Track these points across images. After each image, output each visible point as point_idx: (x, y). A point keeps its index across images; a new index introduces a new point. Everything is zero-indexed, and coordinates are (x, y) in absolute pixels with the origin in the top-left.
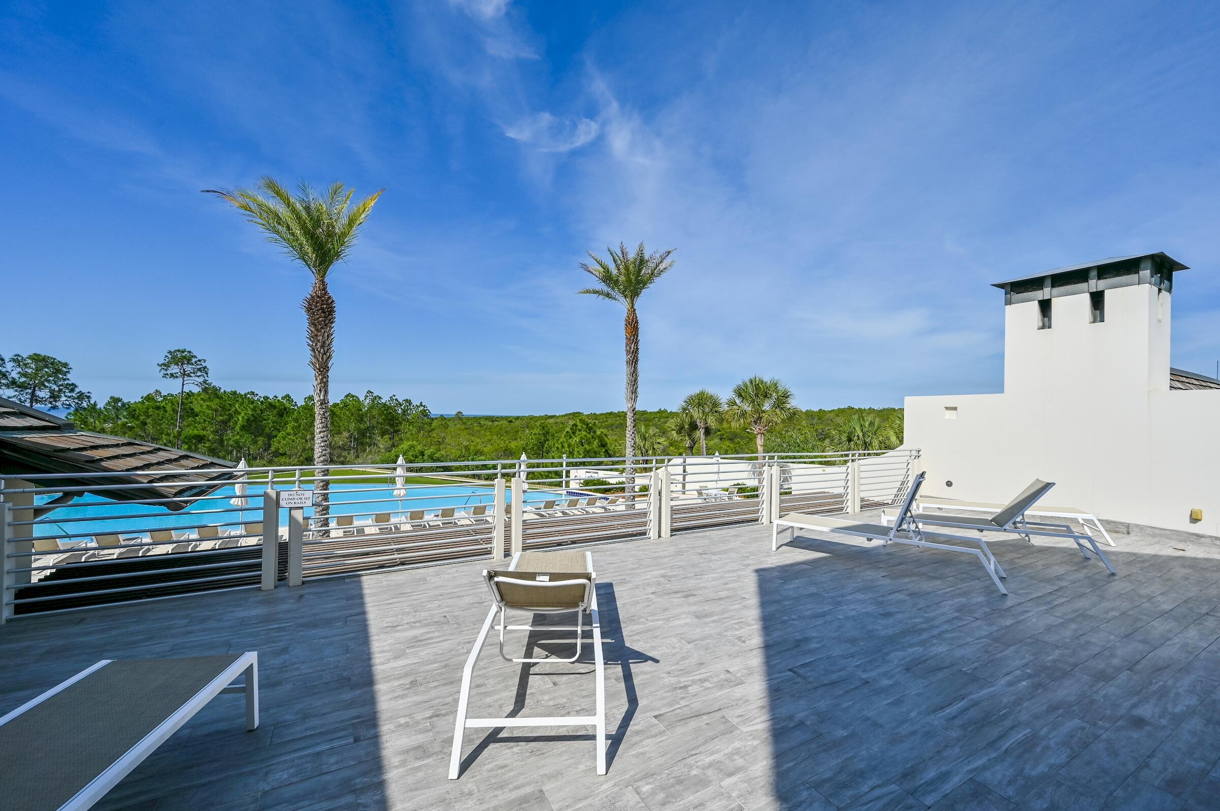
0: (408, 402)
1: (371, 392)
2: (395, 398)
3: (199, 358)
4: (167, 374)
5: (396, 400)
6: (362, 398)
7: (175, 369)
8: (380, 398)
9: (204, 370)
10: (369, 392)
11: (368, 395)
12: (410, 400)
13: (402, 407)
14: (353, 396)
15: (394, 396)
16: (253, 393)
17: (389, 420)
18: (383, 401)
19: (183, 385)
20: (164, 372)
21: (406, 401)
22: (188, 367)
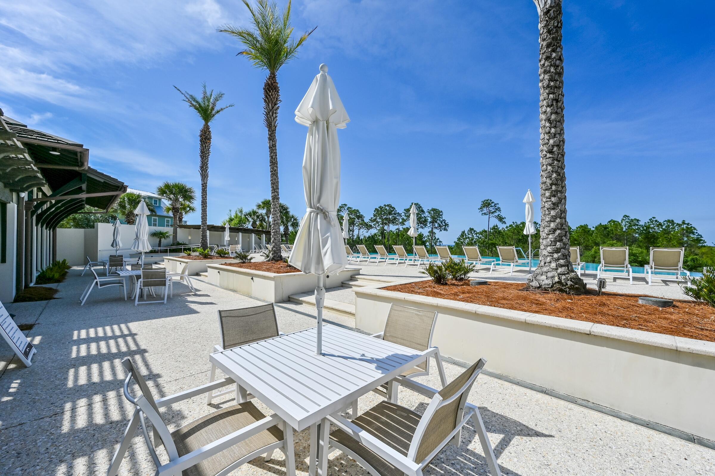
1: (627, 216)
3: (496, 203)
5: (656, 221)
6: (620, 222)
8: (638, 220)
11: (625, 218)
12: (673, 221)
14: (614, 221)
15: (654, 218)
18: (642, 223)
19: (489, 218)
20: (481, 213)
21: (669, 221)
22: (491, 209)
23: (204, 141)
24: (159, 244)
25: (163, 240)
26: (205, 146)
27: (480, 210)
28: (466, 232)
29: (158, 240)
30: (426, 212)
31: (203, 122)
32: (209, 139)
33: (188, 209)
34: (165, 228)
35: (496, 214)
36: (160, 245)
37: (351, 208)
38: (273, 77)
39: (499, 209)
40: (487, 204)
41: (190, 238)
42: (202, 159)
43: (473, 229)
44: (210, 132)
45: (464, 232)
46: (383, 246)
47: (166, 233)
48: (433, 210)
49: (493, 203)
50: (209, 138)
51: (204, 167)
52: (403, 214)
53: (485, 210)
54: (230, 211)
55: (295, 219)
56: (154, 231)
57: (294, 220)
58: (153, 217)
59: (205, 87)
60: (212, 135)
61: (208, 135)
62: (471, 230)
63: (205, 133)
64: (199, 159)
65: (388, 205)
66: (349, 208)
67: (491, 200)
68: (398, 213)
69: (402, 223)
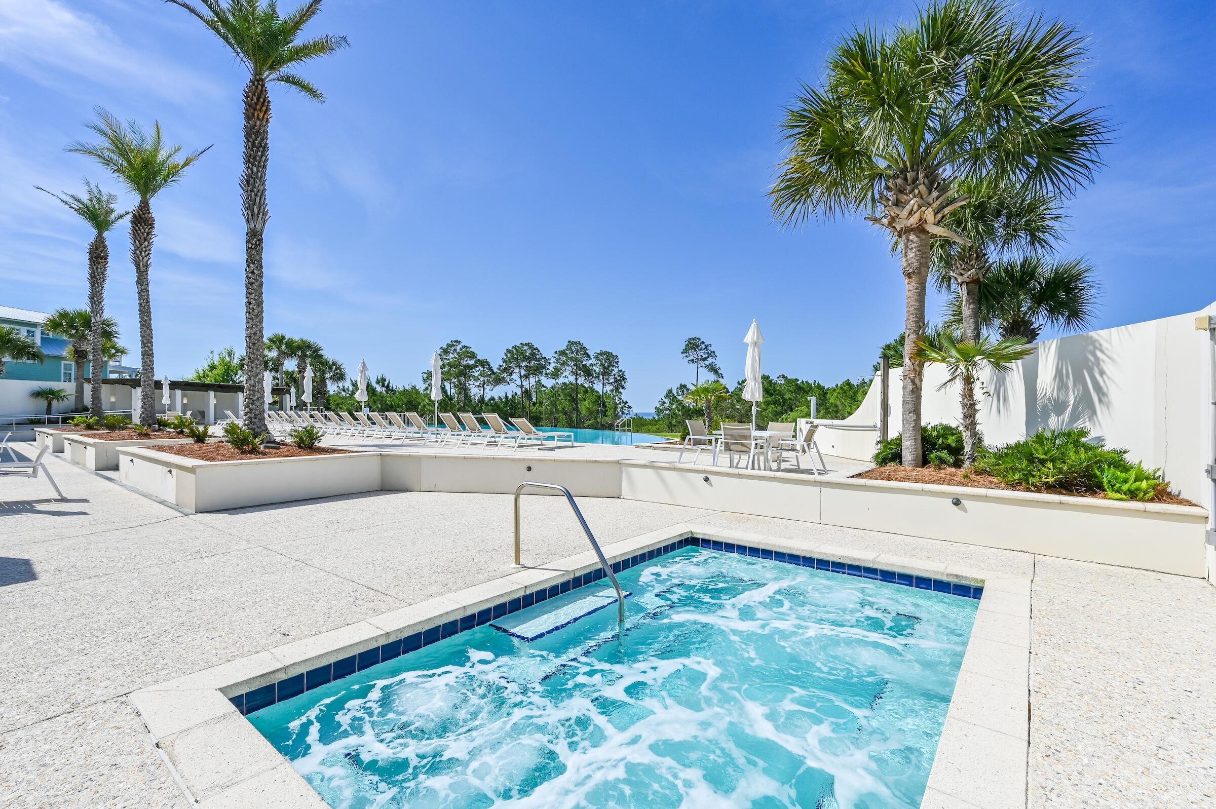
22: (701, 353)
23: (94, 261)
24: (47, 409)
25: (54, 403)
26: (97, 268)
27: (684, 355)
28: (674, 392)
29: (45, 403)
30: (592, 357)
31: (94, 232)
32: (105, 258)
33: (113, 351)
34: (62, 383)
35: (707, 363)
36: (49, 411)
37: (467, 347)
38: (144, 206)
39: (712, 354)
40: (693, 345)
41: (113, 399)
42: (92, 286)
43: (685, 386)
44: (105, 247)
45: (670, 391)
46: (496, 415)
47: (61, 391)
48: (602, 354)
49: (703, 343)
50: (103, 257)
51: (96, 299)
52: (553, 360)
53: (693, 355)
54: (212, 352)
55: (338, 368)
56: (38, 389)
57: (336, 369)
58: (63, 362)
59: (88, 183)
60: (110, 250)
61: (102, 251)
62: (683, 387)
63: (97, 249)
64: (87, 286)
65: (527, 345)
66: (464, 347)
67: (699, 339)
68: (545, 358)
69: (556, 375)
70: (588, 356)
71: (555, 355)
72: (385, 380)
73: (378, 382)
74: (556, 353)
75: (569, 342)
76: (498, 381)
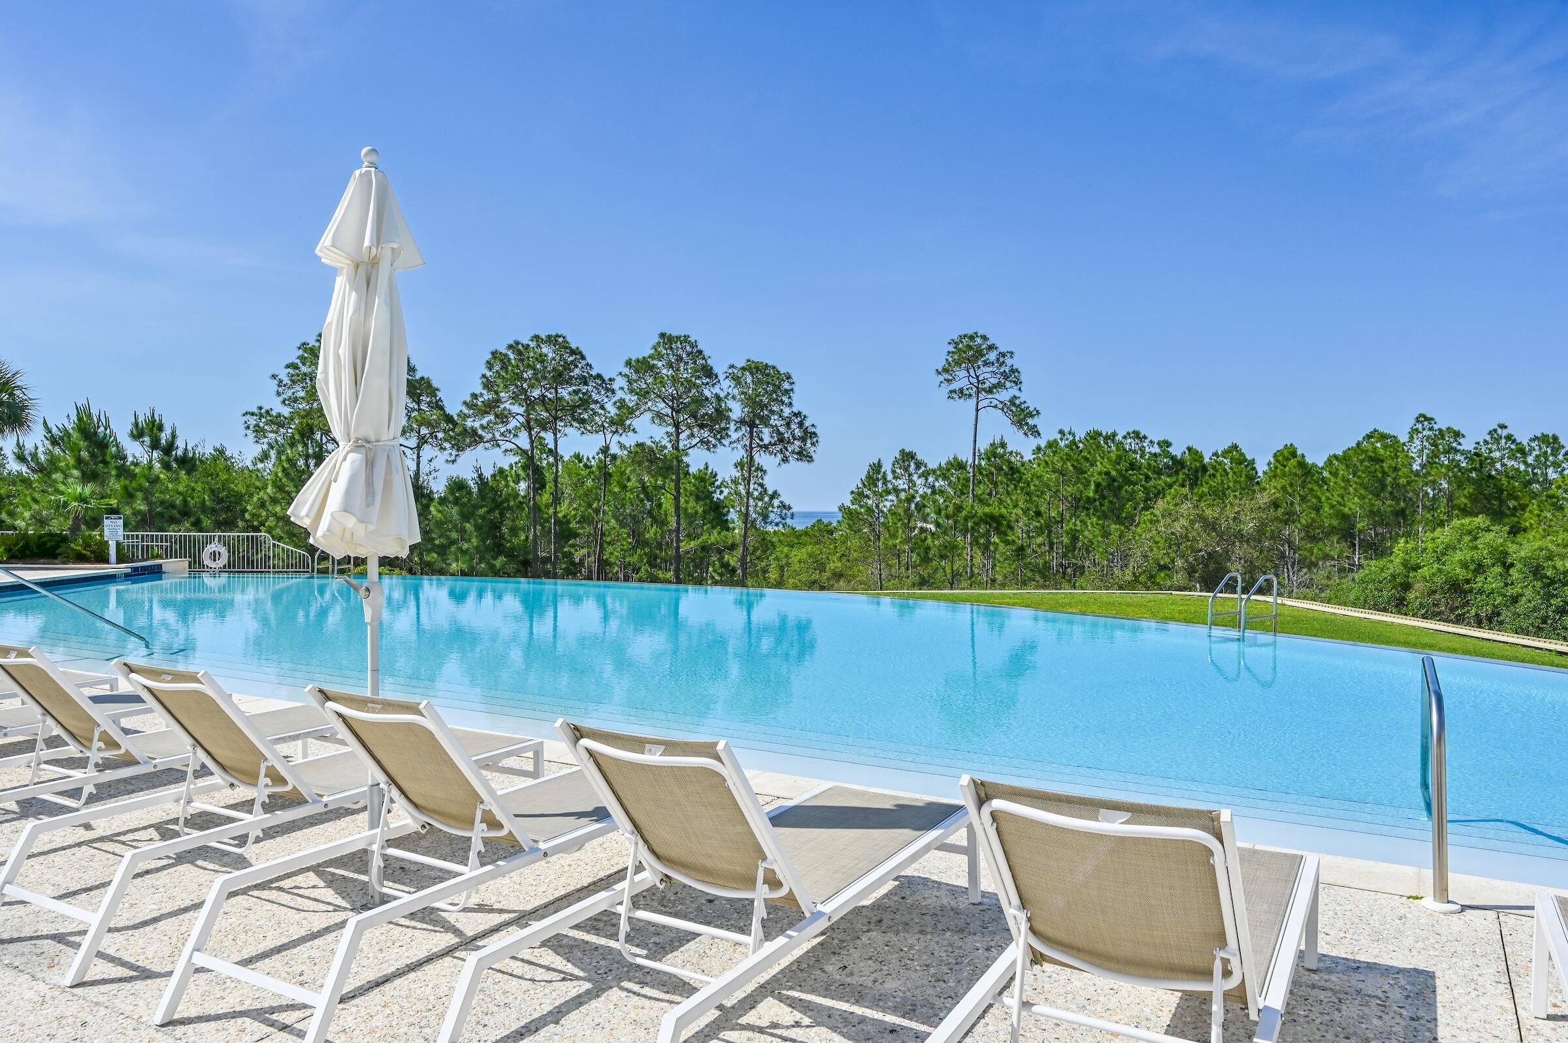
0: (1548, 444)
1: (1427, 419)
2: (1504, 433)
3: (1002, 349)
4: (955, 391)
5: (1509, 437)
6: (1403, 438)
7: (962, 379)
8: (1457, 434)
9: (1012, 376)
10: (1423, 418)
11: (1419, 426)
12: (1555, 438)
13: (1530, 460)
14: (1383, 437)
15: (1503, 427)
16: (1137, 435)
17: (1488, 498)
18: (1467, 445)
19: (977, 410)
20: (946, 388)
21: (1544, 439)
22: (985, 373)
27: (942, 378)
28: (887, 467)
30: (721, 377)
35: (1004, 396)
40: (968, 352)
45: (877, 467)
49: (991, 348)
52: (620, 382)
62: (907, 457)
65: (552, 340)
67: (985, 338)
68: (599, 376)
69: (619, 424)
70: (708, 372)
71: (626, 371)
72: (160, 428)
73: (137, 434)
74: (628, 363)
75: (663, 335)
76: (463, 439)
